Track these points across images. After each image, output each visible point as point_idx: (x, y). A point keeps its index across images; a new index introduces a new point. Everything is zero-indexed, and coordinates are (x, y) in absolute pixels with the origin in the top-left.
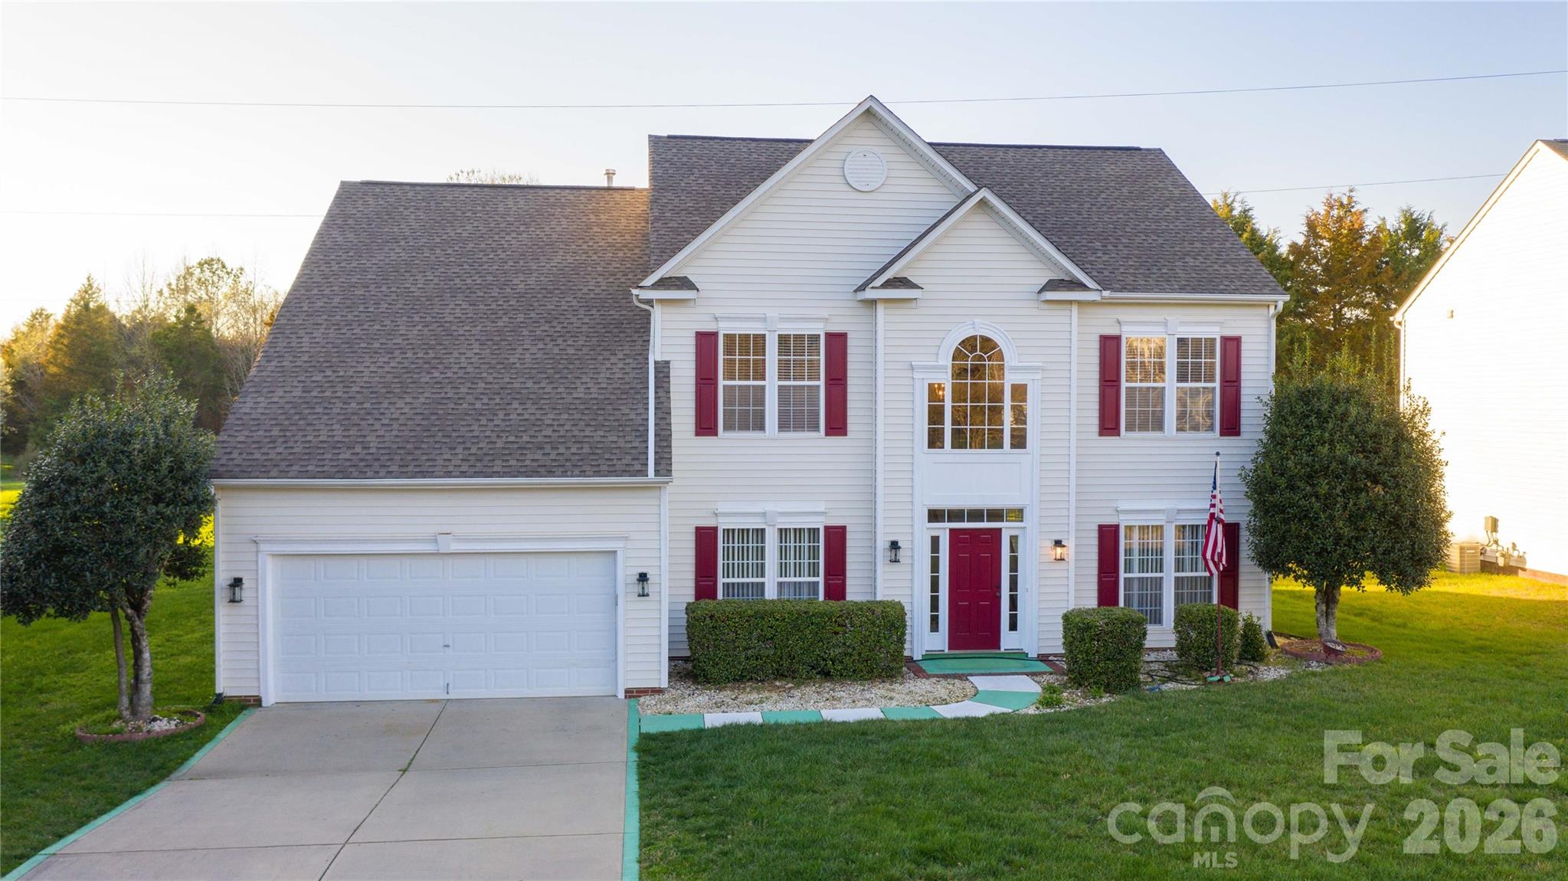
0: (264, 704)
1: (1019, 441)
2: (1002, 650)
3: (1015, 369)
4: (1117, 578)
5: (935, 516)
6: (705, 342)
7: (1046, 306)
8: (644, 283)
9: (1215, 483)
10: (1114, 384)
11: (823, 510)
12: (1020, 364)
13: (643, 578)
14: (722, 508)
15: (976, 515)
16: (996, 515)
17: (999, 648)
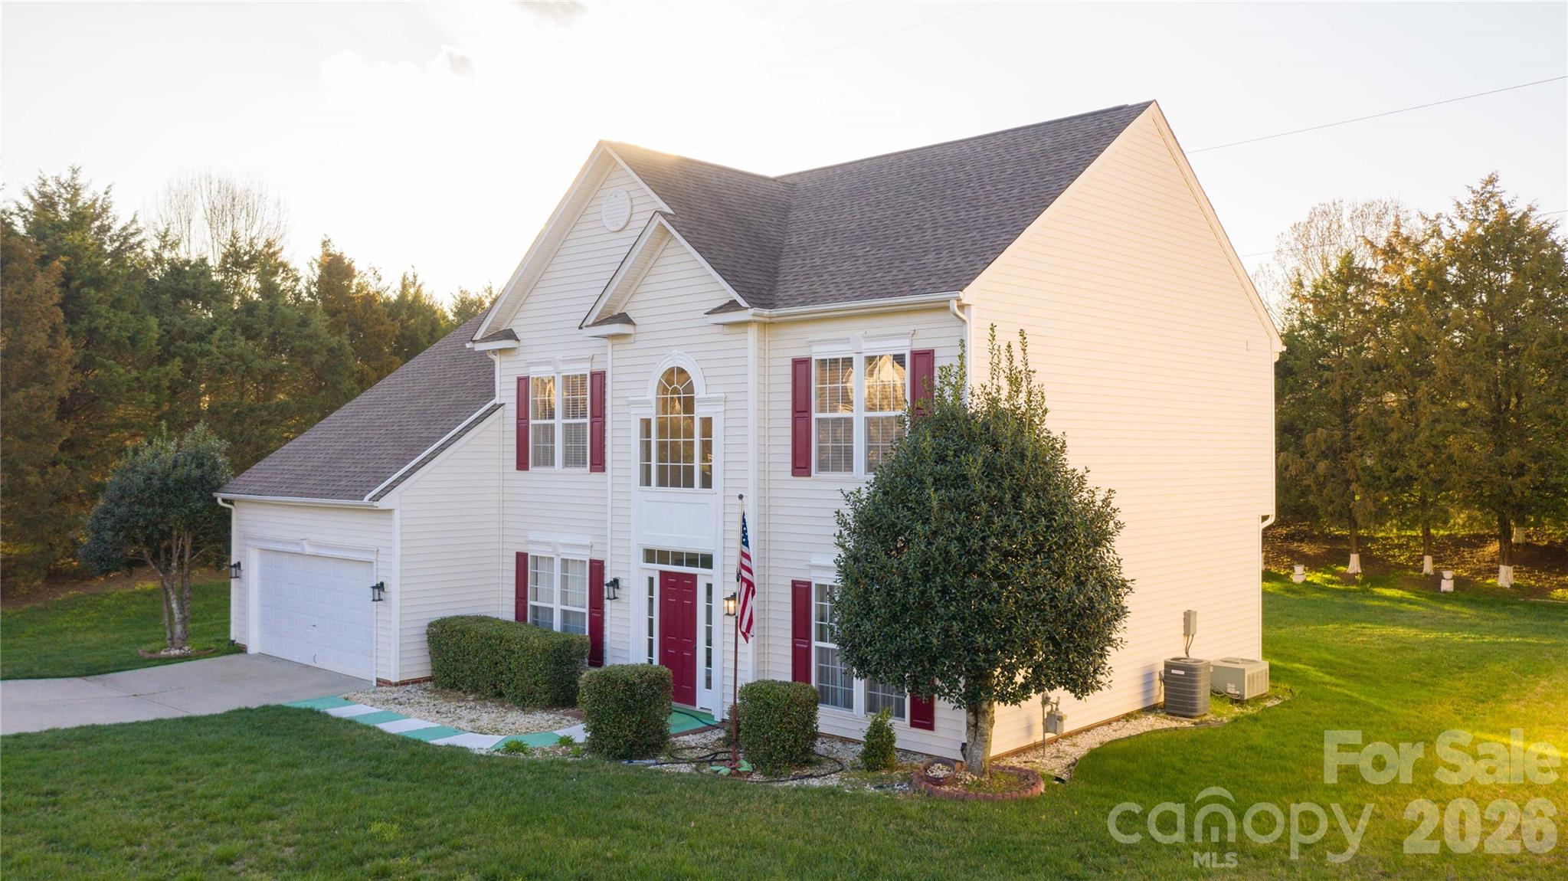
0: (248, 652)
1: (707, 482)
2: (698, 708)
3: (704, 400)
4: (810, 644)
5: (650, 555)
6: (523, 383)
7: (726, 330)
8: (478, 337)
9: (744, 532)
10: (803, 414)
11: (588, 543)
12: (708, 396)
13: (380, 587)
14: (533, 536)
15: (678, 558)
16: (692, 560)
17: (694, 703)
